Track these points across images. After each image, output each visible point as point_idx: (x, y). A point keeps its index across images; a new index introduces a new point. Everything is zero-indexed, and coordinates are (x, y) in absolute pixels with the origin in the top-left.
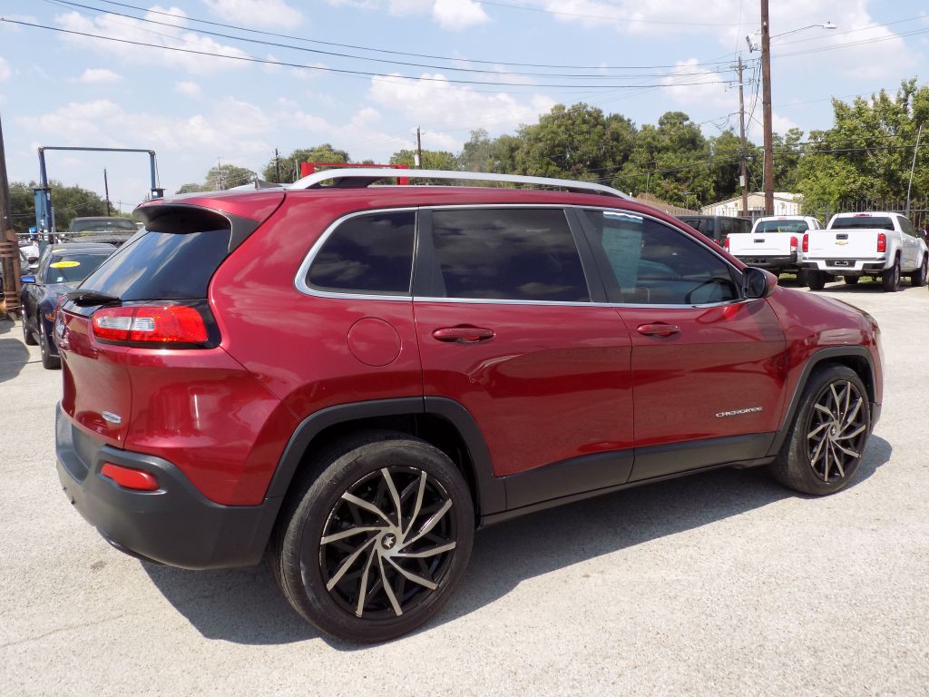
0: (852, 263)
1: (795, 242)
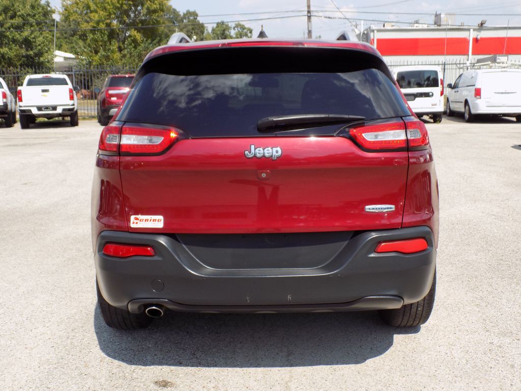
0: (54, 108)
1: (4, 96)
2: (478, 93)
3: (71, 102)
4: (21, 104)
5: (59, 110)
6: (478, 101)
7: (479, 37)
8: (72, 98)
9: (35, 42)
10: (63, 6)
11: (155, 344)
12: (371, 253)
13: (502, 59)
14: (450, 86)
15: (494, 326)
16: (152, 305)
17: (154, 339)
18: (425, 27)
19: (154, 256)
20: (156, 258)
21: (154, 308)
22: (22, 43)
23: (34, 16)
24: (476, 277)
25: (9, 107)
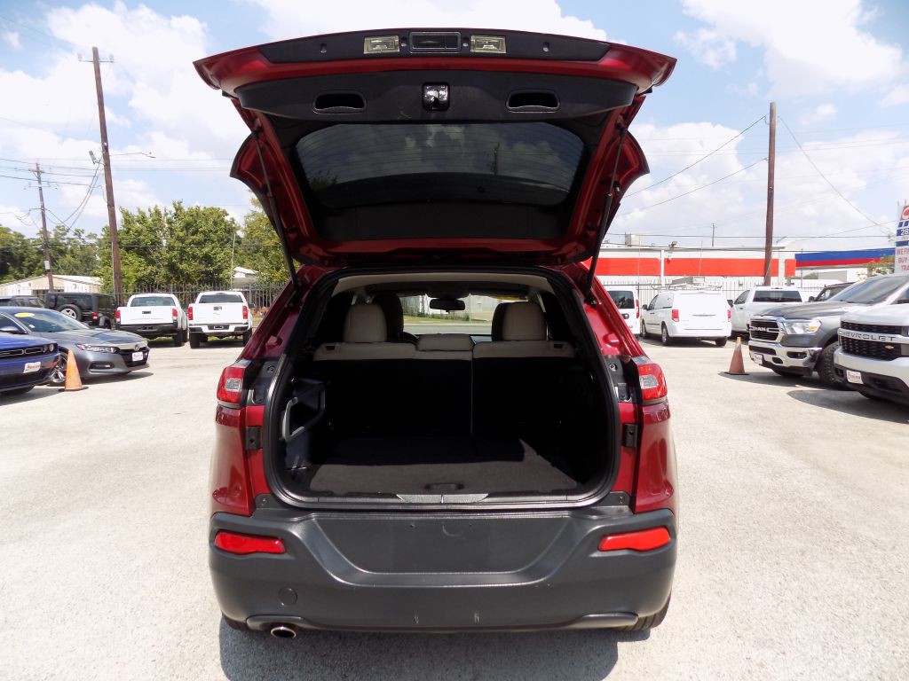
0: (227, 327)
1: (175, 313)
2: (675, 315)
3: (245, 321)
4: (191, 322)
5: (232, 329)
6: (676, 324)
7: (670, 258)
8: (245, 316)
9: (215, 258)
10: (246, 223)
11: (294, 658)
12: (593, 551)
13: (698, 280)
14: (645, 307)
15: (746, 629)
16: (280, 625)
17: (293, 647)
18: (616, 247)
19: (283, 553)
20: (286, 557)
21: (282, 628)
22: (202, 259)
23: (216, 232)
24: (709, 548)
25: (179, 325)
